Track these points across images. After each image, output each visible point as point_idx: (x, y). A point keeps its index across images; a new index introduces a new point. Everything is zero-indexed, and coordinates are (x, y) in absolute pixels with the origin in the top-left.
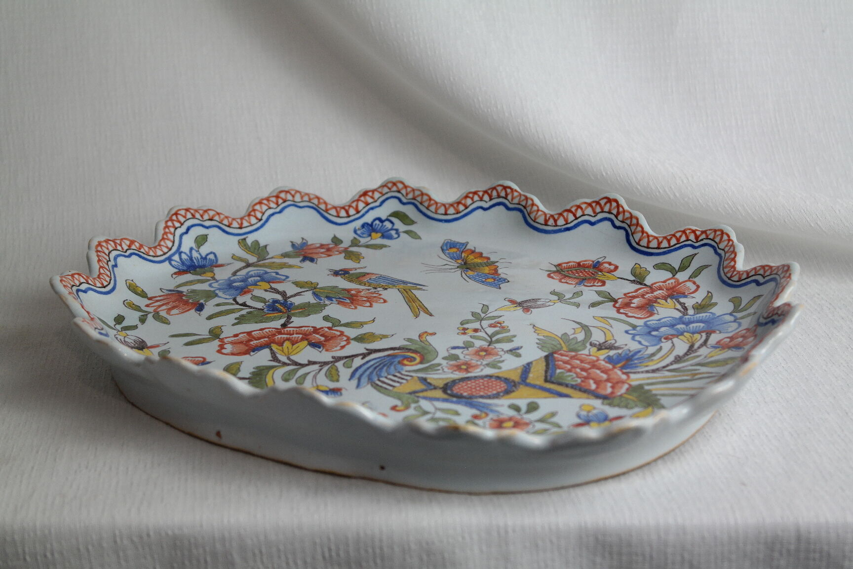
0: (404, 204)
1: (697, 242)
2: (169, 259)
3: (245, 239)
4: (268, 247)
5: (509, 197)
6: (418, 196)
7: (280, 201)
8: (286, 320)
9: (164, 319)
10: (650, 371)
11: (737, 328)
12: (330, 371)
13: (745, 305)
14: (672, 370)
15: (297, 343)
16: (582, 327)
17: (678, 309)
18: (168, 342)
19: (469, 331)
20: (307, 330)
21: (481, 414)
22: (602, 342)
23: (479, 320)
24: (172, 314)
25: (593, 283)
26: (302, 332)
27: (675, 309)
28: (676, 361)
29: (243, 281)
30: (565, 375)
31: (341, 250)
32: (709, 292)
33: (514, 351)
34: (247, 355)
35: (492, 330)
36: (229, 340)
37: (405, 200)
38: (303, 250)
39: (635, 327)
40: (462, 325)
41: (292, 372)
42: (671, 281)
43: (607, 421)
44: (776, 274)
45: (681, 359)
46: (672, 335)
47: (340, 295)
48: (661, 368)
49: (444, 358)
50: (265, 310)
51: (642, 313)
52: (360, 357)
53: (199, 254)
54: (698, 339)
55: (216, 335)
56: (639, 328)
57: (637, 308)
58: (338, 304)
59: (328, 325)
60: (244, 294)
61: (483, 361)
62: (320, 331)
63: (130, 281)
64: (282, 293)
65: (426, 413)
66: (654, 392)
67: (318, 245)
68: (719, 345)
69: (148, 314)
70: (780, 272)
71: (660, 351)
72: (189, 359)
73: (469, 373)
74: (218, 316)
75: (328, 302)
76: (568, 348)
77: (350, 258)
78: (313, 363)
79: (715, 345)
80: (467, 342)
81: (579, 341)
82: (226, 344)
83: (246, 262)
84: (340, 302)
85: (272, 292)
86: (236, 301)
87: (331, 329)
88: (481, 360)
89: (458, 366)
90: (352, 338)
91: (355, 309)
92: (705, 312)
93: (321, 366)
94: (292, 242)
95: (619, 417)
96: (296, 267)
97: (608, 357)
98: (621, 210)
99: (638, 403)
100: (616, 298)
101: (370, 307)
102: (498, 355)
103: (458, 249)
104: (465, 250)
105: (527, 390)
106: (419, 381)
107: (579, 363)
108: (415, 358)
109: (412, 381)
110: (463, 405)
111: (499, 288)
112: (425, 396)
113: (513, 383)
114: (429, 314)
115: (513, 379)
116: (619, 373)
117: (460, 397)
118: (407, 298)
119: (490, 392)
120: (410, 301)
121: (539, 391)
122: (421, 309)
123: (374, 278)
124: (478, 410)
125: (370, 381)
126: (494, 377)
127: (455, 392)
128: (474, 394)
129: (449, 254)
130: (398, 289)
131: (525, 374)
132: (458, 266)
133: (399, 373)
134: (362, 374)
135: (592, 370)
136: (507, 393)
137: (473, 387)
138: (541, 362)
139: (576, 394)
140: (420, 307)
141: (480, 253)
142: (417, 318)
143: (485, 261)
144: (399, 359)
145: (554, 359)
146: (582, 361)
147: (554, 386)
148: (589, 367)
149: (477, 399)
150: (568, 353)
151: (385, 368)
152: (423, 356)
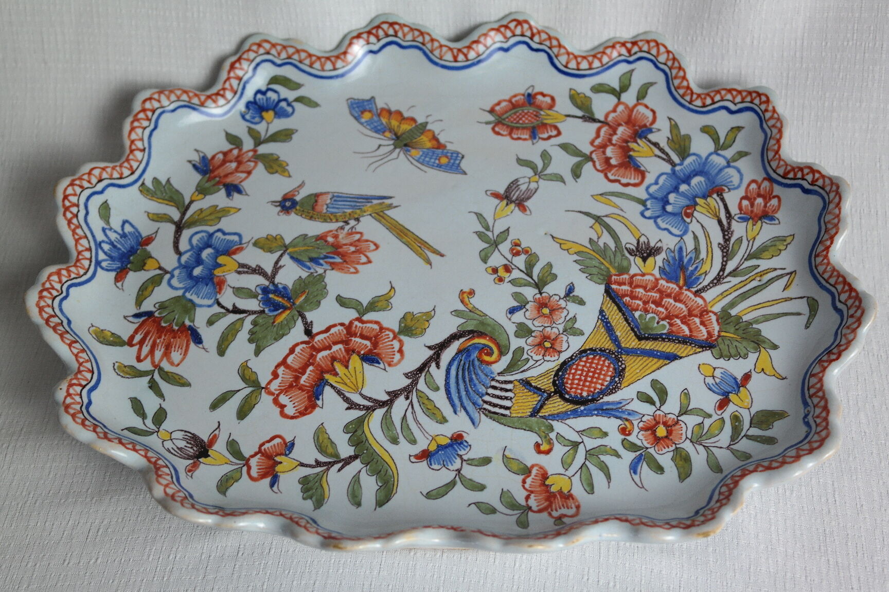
0: (280, 66)
1: (631, 55)
2: (98, 263)
3: (143, 184)
4: (172, 181)
5: (400, 34)
6: (293, 54)
7: (149, 114)
8: (303, 321)
9: (177, 377)
10: (715, 281)
11: (741, 179)
12: (423, 404)
13: (726, 138)
14: (733, 273)
15: (348, 362)
16: (597, 221)
17: (659, 157)
18: (219, 422)
19: (502, 273)
20: (340, 333)
21: (625, 424)
22: (635, 243)
23: (494, 246)
24: (176, 362)
25: (548, 132)
26: (336, 339)
27: (656, 156)
28: (725, 254)
29: (199, 261)
30: (647, 320)
31: (252, 157)
32: (670, 119)
33: (571, 295)
34: (317, 409)
35: (520, 261)
36: (274, 386)
37: (279, 62)
38: (212, 171)
39: (643, 203)
40: (486, 263)
41: (387, 421)
42: (621, 108)
43: (741, 388)
44: (751, 102)
45: (728, 250)
46: (688, 207)
47: (322, 251)
48: (721, 273)
49: (517, 335)
50: (266, 310)
51: (631, 174)
52: (433, 365)
53: (115, 232)
54: (717, 207)
55: (254, 382)
56: (649, 203)
57: (621, 165)
58: (333, 269)
59: (352, 314)
60: (221, 289)
61: (558, 326)
62: (353, 329)
63: (92, 329)
64: (259, 270)
65: (575, 445)
66: (745, 318)
67: (221, 156)
68: (744, 214)
69: (153, 376)
70: (757, 101)
71: (698, 241)
72: (267, 446)
73: (561, 354)
74: (226, 343)
75: (320, 270)
76: (614, 267)
77: (274, 171)
78: (395, 396)
79: (742, 215)
80: (516, 296)
81: (614, 250)
82: (278, 395)
83: (171, 220)
84: (332, 264)
85: (247, 272)
86: (223, 307)
87: (363, 322)
88: (554, 325)
89: (540, 345)
90: (397, 330)
91: (357, 272)
92: (689, 155)
93: (407, 398)
94: (190, 162)
95: (747, 377)
96: (233, 211)
97: (662, 270)
98: (535, 31)
99: (745, 343)
100: (588, 153)
101: (369, 262)
102: (561, 308)
103: (370, 111)
104: (379, 111)
105: (634, 362)
106: (524, 388)
107: (644, 293)
108: (489, 347)
109: (518, 391)
110: (597, 415)
111: (465, 173)
112: (550, 413)
113: (613, 356)
114: (438, 254)
115: (606, 347)
116: (691, 296)
117: (584, 402)
118: (393, 230)
119: (604, 380)
120: (401, 236)
121: (645, 359)
122: (422, 246)
123: (328, 201)
124: (617, 417)
125: (478, 407)
126: (589, 352)
127: (573, 394)
128: (592, 390)
129: (368, 125)
130: (370, 215)
131: (612, 334)
132: (393, 144)
133: (493, 379)
134: (460, 398)
135: (665, 300)
136: (621, 376)
137: (583, 378)
138: (609, 305)
139: (680, 349)
140: (420, 243)
141: (399, 113)
142: (431, 265)
143: (414, 125)
144: (475, 355)
145: (617, 295)
146: (645, 288)
147: (651, 343)
148: (656, 295)
149: (602, 398)
150: (621, 277)
151: (474, 376)
152: (494, 339)
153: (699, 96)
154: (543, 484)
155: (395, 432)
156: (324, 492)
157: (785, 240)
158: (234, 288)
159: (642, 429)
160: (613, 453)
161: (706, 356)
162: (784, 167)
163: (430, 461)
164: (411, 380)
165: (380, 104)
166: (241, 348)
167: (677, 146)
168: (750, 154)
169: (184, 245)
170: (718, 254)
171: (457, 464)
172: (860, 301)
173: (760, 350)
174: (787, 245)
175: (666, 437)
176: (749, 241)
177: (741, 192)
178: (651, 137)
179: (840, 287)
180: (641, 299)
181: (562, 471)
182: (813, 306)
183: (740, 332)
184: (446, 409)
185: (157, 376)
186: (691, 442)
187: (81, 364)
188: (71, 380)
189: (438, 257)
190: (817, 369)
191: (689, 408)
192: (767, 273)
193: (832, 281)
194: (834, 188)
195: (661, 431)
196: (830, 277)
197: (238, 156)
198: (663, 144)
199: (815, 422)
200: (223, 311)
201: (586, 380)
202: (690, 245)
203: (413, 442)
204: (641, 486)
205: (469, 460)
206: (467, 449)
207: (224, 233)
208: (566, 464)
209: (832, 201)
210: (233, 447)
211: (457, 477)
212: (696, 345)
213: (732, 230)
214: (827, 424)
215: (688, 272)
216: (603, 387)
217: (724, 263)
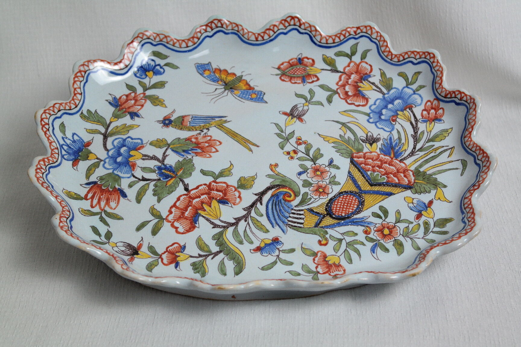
0: (155, 45)
1: (356, 35)
2: (62, 156)
3: (82, 113)
5: (224, 26)
6: (163, 38)
7: (83, 73)
8: (183, 184)
9: (115, 215)
10: (411, 154)
11: (422, 100)
12: (255, 223)
13: (412, 79)
14: (421, 150)
15: (211, 204)
16: (343, 125)
17: (375, 90)
18: (142, 237)
19: (292, 154)
20: (204, 189)
21: (366, 229)
22: (365, 136)
23: (287, 140)
24: (113, 207)
25: (312, 79)
26: (203, 192)
27: (373, 90)
28: (415, 140)
29: (119, 154)
30: (375, 175)
31: (143, 97)
32: (380, 69)
33: (332, 164)
34: (196, 229)
35: (302, 148)
36: (171, 218)
37: (155, 43)
38: (121, 105)
39: (368, 115)
40: (283, 149)
41: (236, 234)
42: (352, 64)
43: (428, 208)
44: (425, 58)
45: (417, 138)
46: (393, 116)
47: (190, 146)
48: (414, 150)
49: (304, 186)
50: (161, 179)
51: (360, 100)
52: (259, 203)
53: (69, 139)
54: (409, 116)
55: (159, 216)
56: (371, 115)
57: (354, 95)
58: (197, 156)
59: (210, 179)
60: (134, 168)
61: (326, 181)
62: (212, 186)
63: (64, 191)
64: (154, 158)
65: (340, 240)
66: (428, 173)
67: (125, 97)
68: (425, 118)
69: (101, 215)
70: (428, 57)
71: (400, 134)
72: (170, 248)
73: (329, 195)
74: (141, 196)
75: (190, 157)
76: (355, 149)
77: (157, 104)
78: (239, 220)
79: (423, 119)
80: (301, 166)
81: (353, 140)
82: (173, 222)
83: (100, 133)
84: (196, 153)
85: (148, 159)
86: (136, 178)
87: (217, 183)
88: (324, 180)
89: (317, 190)
90: (236, 186)
91: (211, 157)
92: (392, 88)
93: (246, 221)
94: (107, 100)
95: (431, 202)
96: (135, 127)
97: (381, 150)
98: (301, 22)
99: (429, 185)
100: (336, 90)
101: (217, 151)
102: (327, 171)
103: (209, 70)
104: (214, 70)
105: (369, 197)
106: (310, 213)
107: (372, 162)
108: (289, 193)
109: (306, 215)
110: (351, 225)
111: (266, 102)
112: (325, 225)
113: (358, 195)
114: (255, 146)
115: (353, 190)
116: (398, 162)
117: (343, 218)
118: (229, 134)
119: (353, 207)
120: (233, 137)
121: (375, 195)
122: (246, 142)
123: (190, 120)
124: (362, 226)
125: (285, 224)
126: (344, 193)
127: (337, 215)
128: (347, 212)
129: (208, 78)
130: (215, 126)
131: (356, 184)
132: (224, 88)
133: (292, 209)
134: (275, 220)
135: (383, 165)
136: (363, 204)
137: (342, 207)
138: (353, 169)
139: (394, 190)
140: (244, 140)
141: (226, 71)
142: (252, 151)
143: (235, 77)
144: (281, 197)
145: (358, 164)
146: (372, 159)
147: (378, 187)
148: (379, 163)
149: (353, 216)
150: (359, 154)
151: (282, 208)
152: (291, 189)
153: (396, 56)
154: (325, 260)
155: (240, 238)
156: (205, 269)
157: (448, 131)
158: (141, 167)
159: (376, 231)
160: (361, 243)
161: (408, 193)
162: (445, 92)
163: (262, 252)
164: (247, 212)
165: (214, 66)
166: (149, 199)
167: (385, 84)
168: (426, 86)
169: (109, 146)
170: (411, 141)
171: (277, 252)
172: (489, 158)
173: (437, 189)
174: (449, 134)
175: (389, 234)
176: (428, 133)
177: (422, 107)
178: (370, 79)
179: (478, 152)
180: (370, 165)
181: (334, 253)
182: (464, 164)
183: (426, 180)
184: (268, 225)
185: (103, 215)
186: (403, 236)
187: (63, 207)
188: (60, 214)
189: (256, 147)
190: (468, 195)
191: (401, 219)
192: (439, 149)
193: (474, 149)
194: (472, 101)
195: (386, 232)
196: (473, 147)
197: (134, 97)
198: (377, 83)
199: (468, 220)
200: (137, 180)
201: (343, 208)
202: (395, 136)
203: (251, 243)
204: (377, 259)
205: (283, 250)
206: (282, 245)
207: (132, 139)
208: (336, 250)
209: (471, 107)
210: (152, 249)
211: (277, 259)
212: (402, 187)
213: (418, 127)
214: (474, 220)
215: (396, 150)
216: (353, 211)
217: (415, 145)
